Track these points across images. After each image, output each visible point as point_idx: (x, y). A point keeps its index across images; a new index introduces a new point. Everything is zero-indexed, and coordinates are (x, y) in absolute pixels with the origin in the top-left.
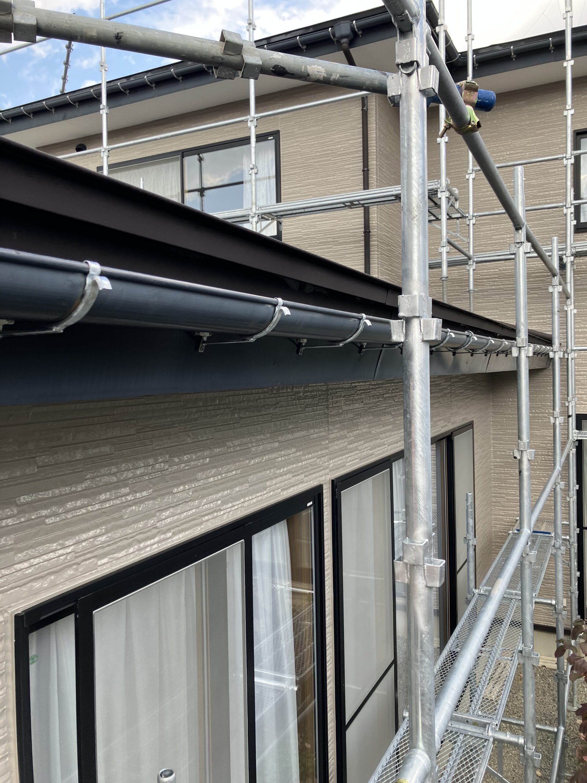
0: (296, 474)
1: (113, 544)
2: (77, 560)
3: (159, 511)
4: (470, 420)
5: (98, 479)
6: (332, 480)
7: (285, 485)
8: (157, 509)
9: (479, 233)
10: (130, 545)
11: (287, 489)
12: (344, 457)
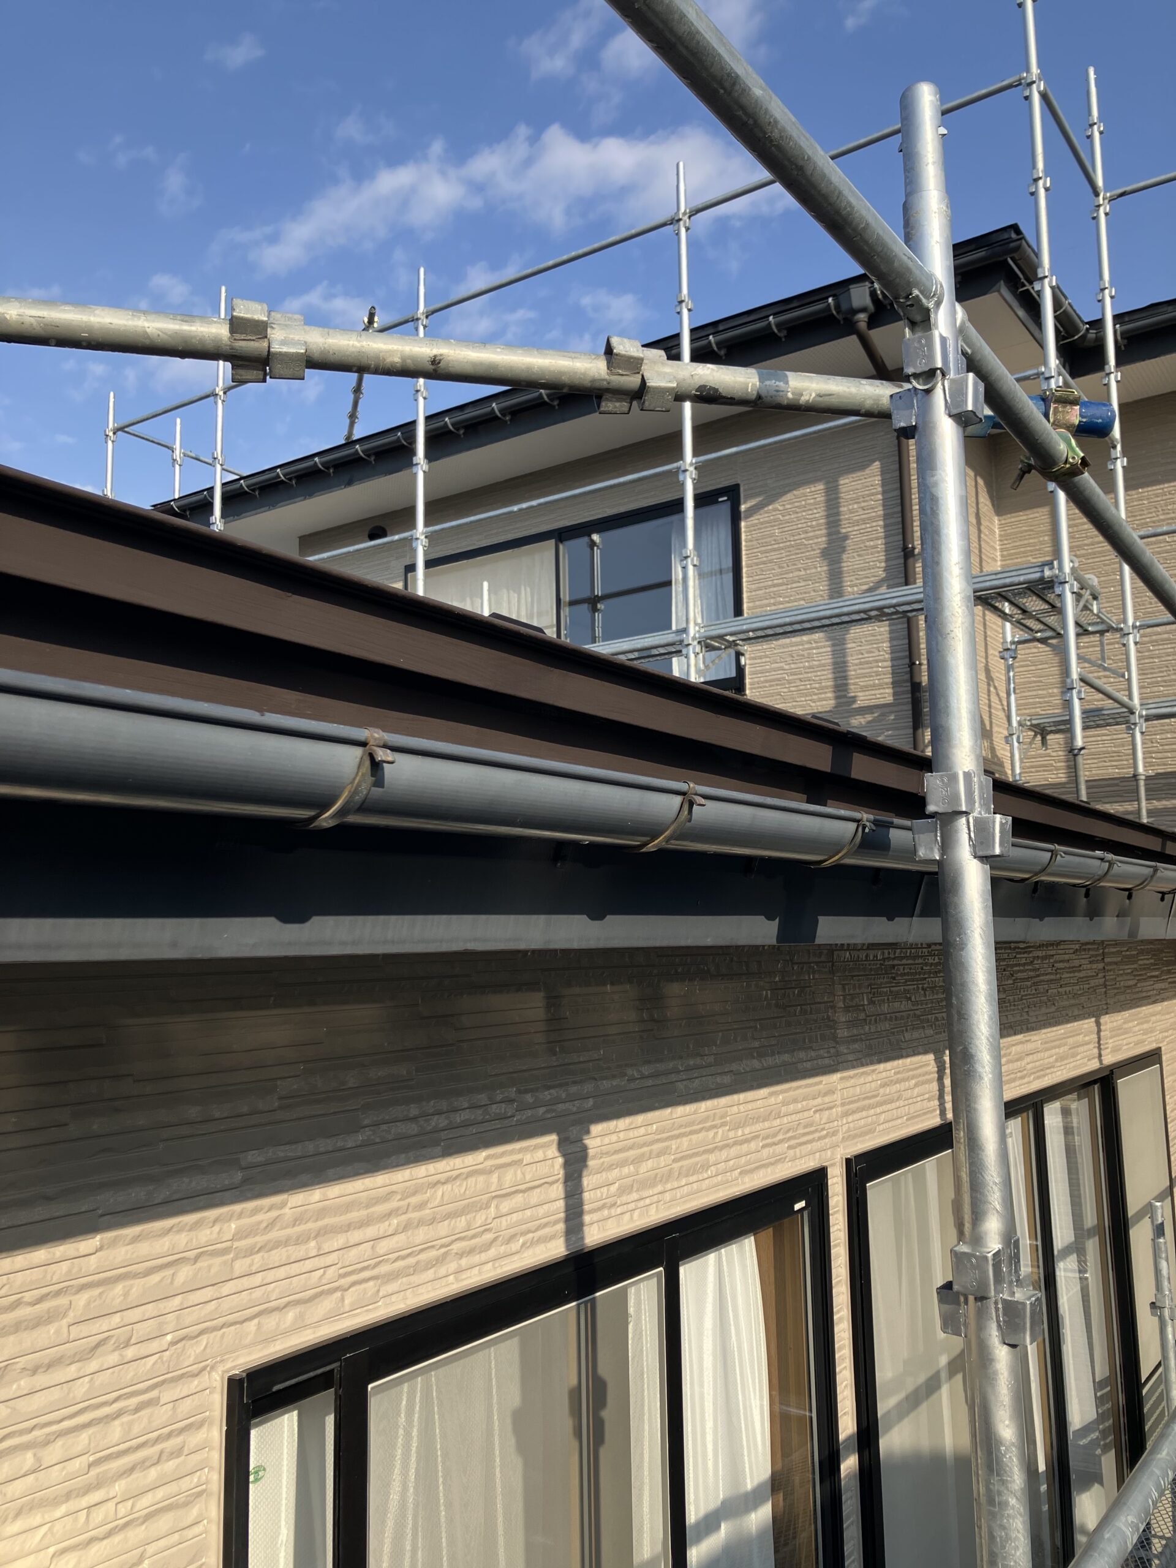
0: (769, 1141)
1: (409, 1255)
2: (344, 1282)
3: (496, 1197)
4: (1154, 1046)
5: (384, 1127)
6: (847, 1159)
7: (748, 1163)
8: (494, 1194)
9: (1152, 660)
10: (440, 1261)
11: (751, 1171)
12: (872, 1112)
